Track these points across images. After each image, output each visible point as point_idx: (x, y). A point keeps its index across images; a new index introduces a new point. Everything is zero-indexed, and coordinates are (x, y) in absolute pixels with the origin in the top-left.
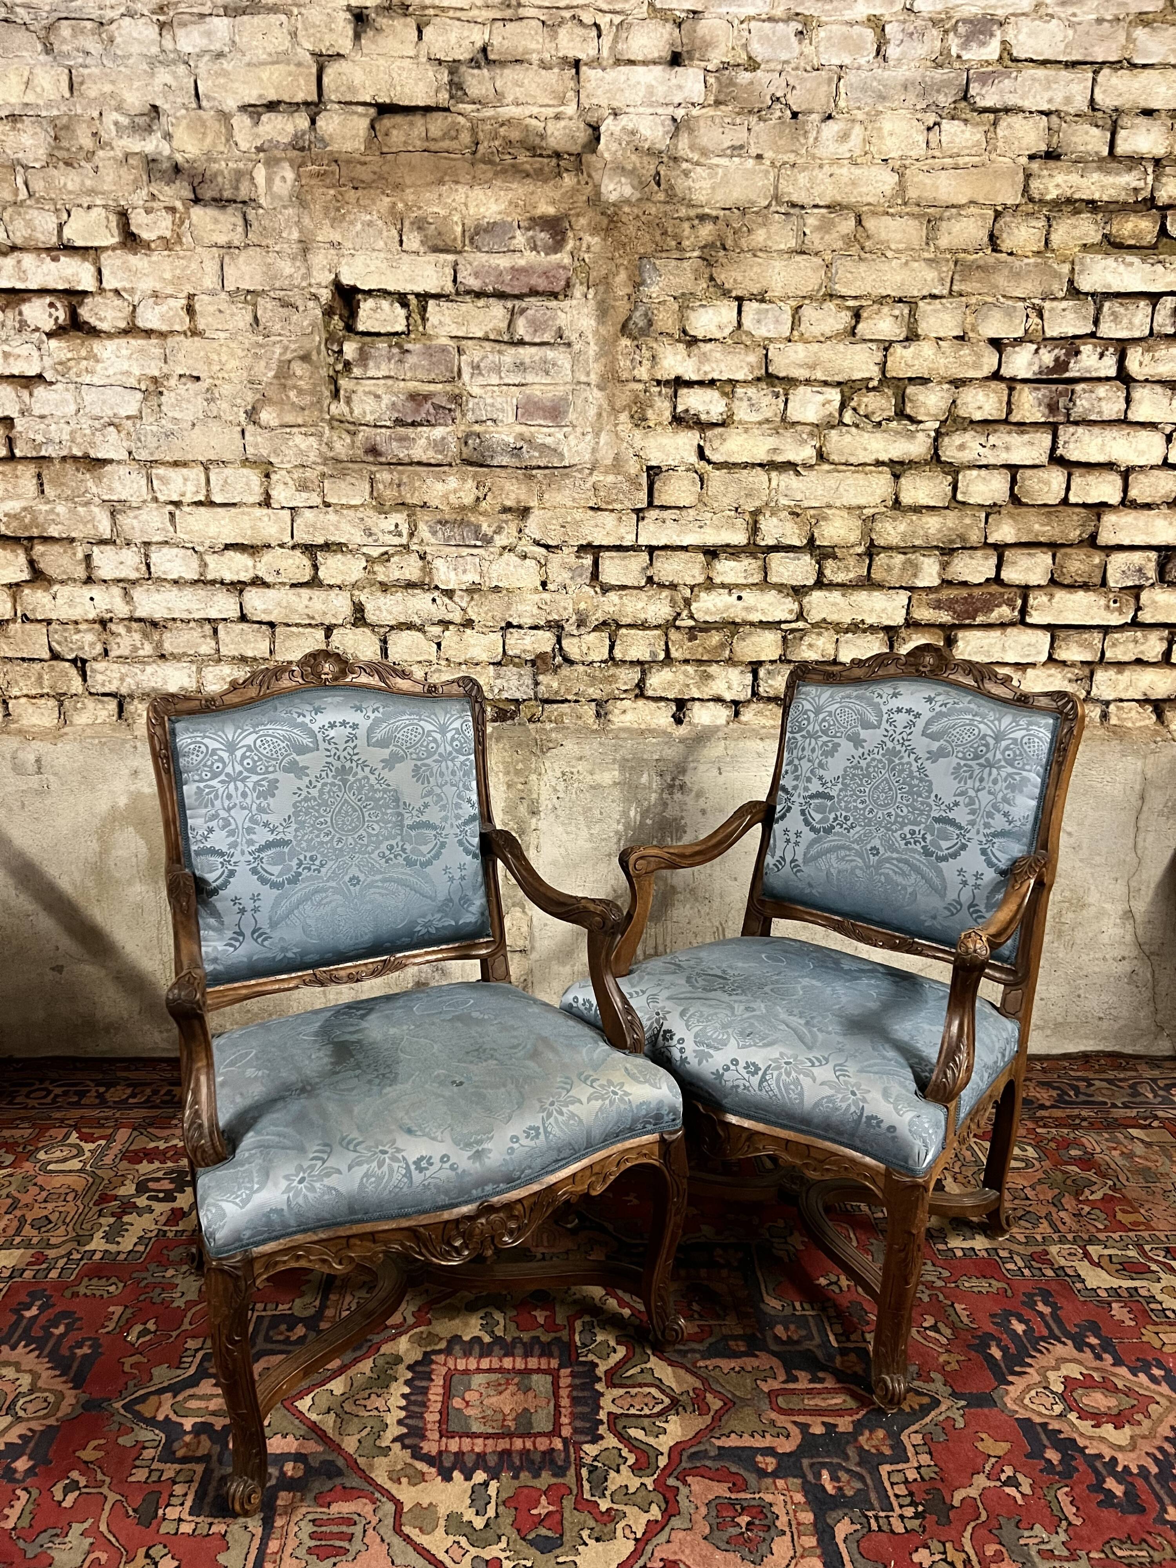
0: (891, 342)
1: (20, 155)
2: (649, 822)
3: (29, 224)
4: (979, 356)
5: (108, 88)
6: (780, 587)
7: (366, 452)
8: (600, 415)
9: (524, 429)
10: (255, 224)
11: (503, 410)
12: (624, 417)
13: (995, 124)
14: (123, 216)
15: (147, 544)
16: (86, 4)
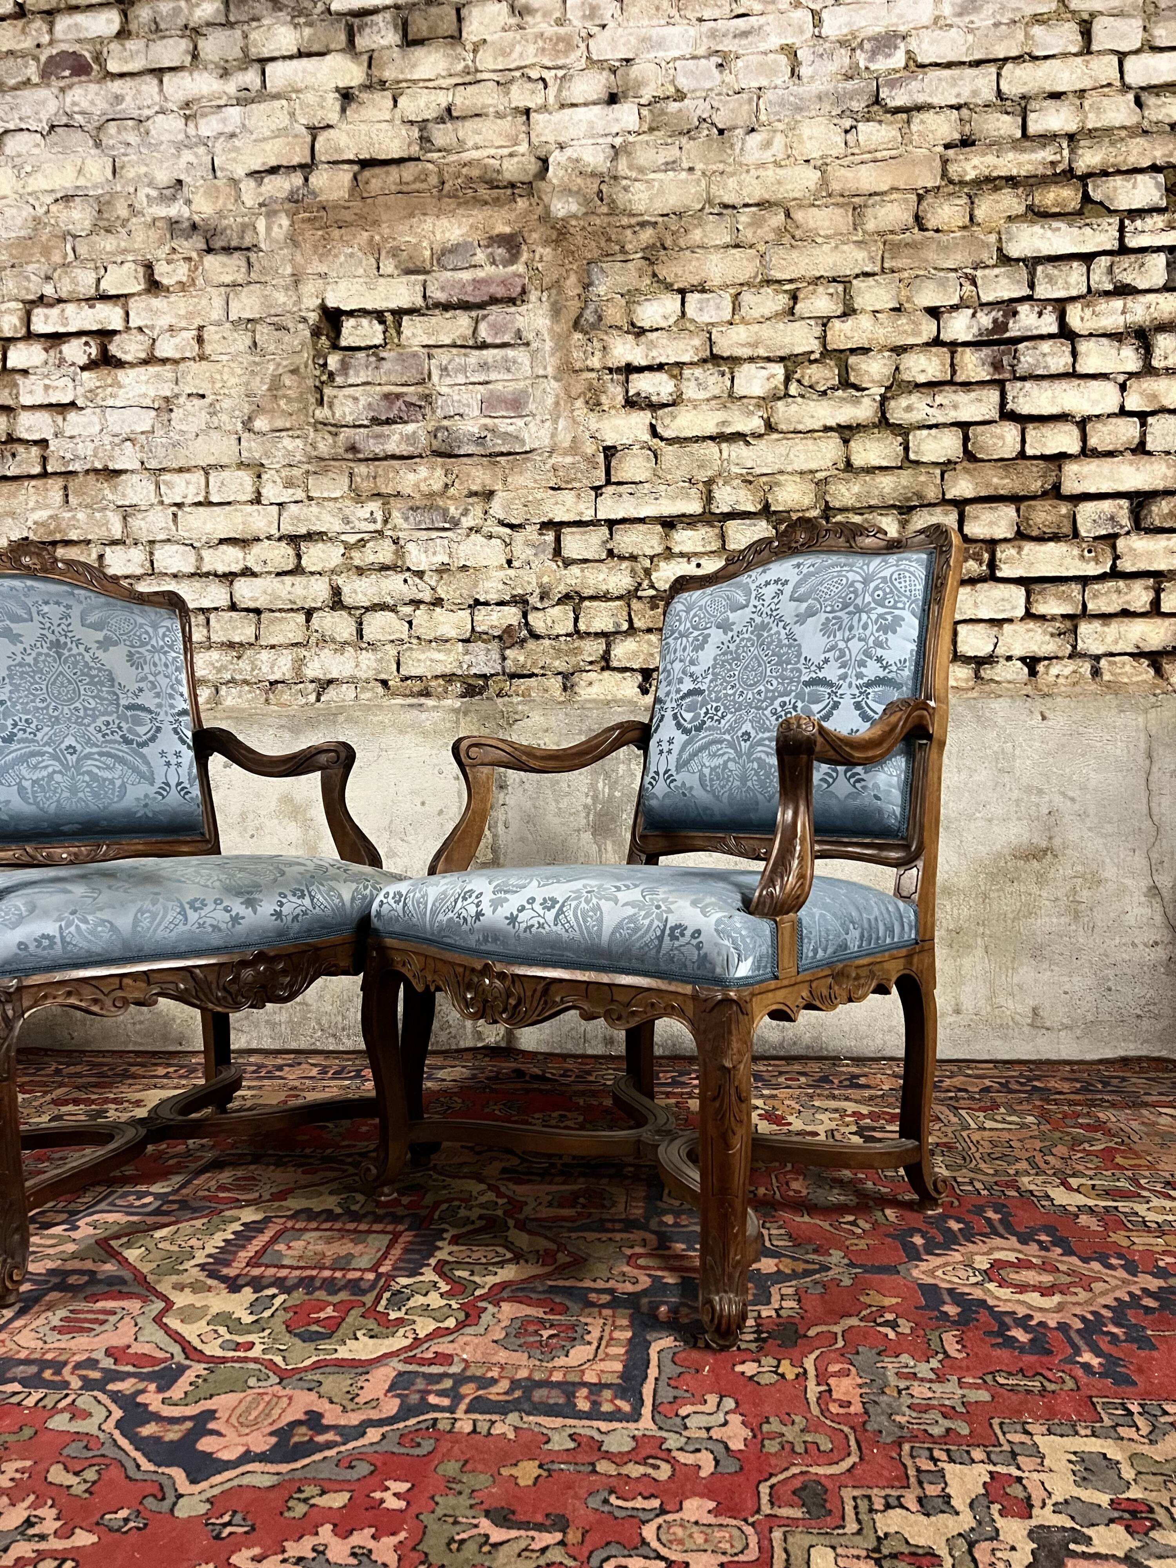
0: (829, 318)
1: (71, 227)
2: (617, 794)
3: (73, 281)
4: (917, 324)
5: (143, 170)
7: (346, 451)
8: (557, 404)
9: (488, 421)
10: (257, 266)
11: (468, 406)
12: (579, 403)
13: (908, 122)
14: (149, 267)
15: (152, 542)
16: (129, 107)
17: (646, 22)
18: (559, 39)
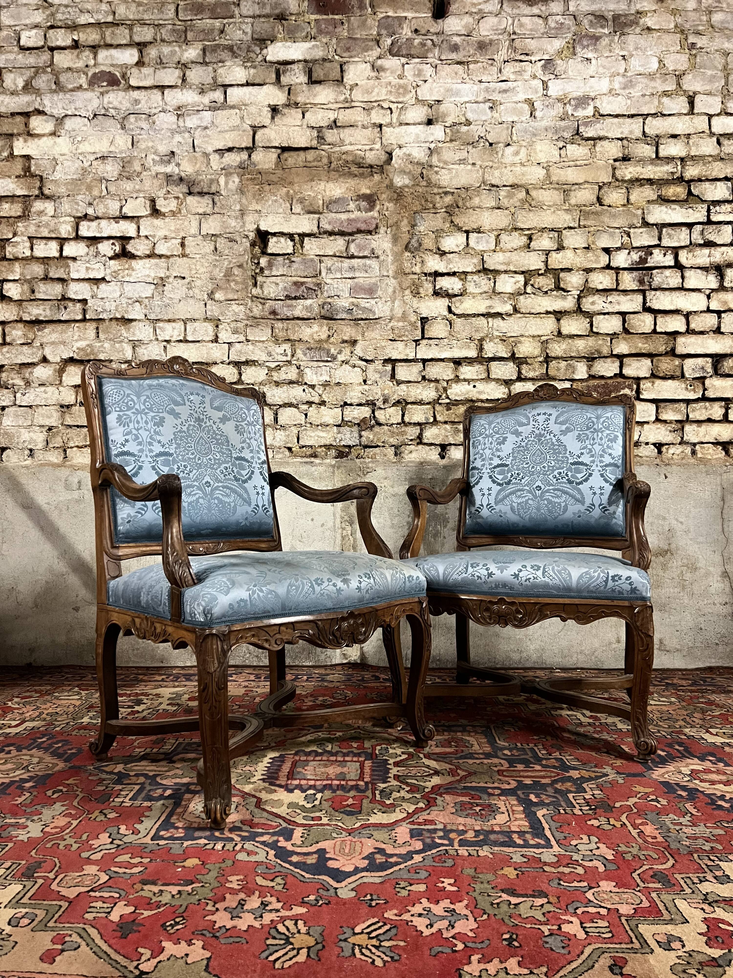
0: (550, 251)
1: (105, 175)
3: (106, 206)
4: (598, 257)
5: (150, 144)
6: (497, 380)
7: (270, 314)
8: (394, 292)
9: (354, 300)
10: (218, 203)
11: (343, 291)
12: (407, 292)
13: (594, 146)
14: (153, 201)
16: (143, 107)
17: (450, 81)
18: (400, 86)
